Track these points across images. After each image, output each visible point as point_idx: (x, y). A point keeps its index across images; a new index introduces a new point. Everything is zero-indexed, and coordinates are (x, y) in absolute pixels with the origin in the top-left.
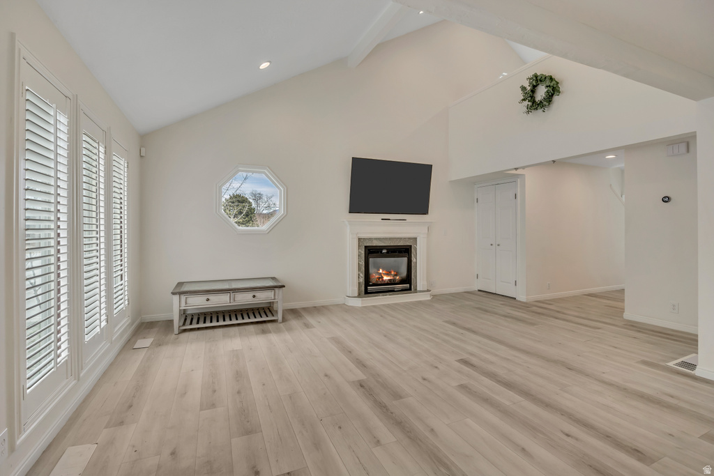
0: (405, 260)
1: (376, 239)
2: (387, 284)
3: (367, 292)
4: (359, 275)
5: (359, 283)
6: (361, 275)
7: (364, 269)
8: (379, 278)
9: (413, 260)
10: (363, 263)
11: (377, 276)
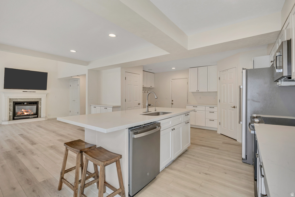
0: (36, 106)
1: (19, 99)
2: (26, 116)
3: (14, 119)
4: (10, 113)
5: (10, 116)
6: (11, 113)
7: (12, 110)
8: (22, 114)
9: (39, 106)
10: (12, 108)
11: (21, 113)
